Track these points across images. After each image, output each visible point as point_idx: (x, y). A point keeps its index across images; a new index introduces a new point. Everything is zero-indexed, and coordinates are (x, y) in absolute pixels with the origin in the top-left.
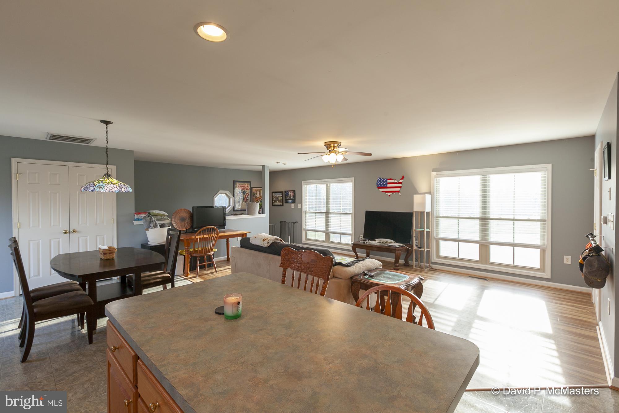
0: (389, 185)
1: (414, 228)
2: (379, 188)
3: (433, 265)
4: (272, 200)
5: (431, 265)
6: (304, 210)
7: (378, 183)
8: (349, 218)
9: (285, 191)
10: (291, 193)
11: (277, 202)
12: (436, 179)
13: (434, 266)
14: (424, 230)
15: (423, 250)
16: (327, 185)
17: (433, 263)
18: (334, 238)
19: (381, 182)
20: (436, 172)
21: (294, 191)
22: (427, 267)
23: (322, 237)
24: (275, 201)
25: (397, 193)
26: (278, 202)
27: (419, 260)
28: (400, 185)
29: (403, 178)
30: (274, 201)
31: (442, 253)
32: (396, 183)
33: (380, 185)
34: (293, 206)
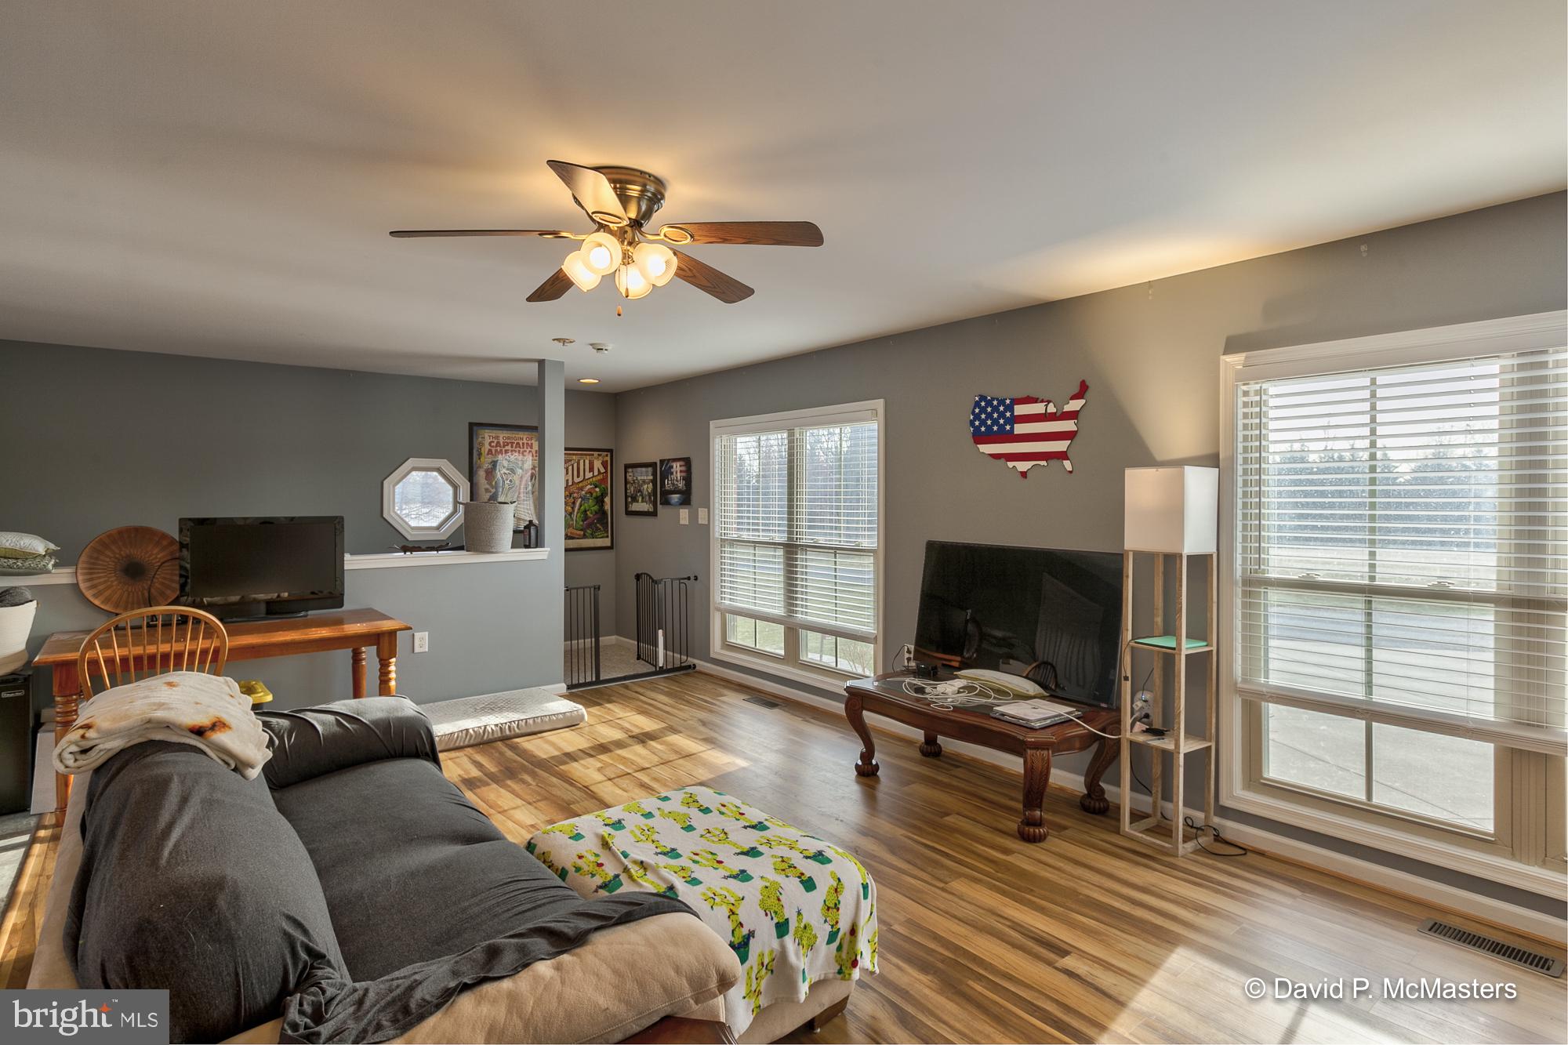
0: (1020, 429)
1: (1128, 635)
2: (979, 438)
3: (1230, 824)
4: (626, 493)
5: (1216, 820)
6: (717, 531)
7: (975, 420)
8: (866, 569)
9: (662, 461)
10: (679, 469)
11: (638, 502)
12: (1245, 388)
13: (1233, 829)
14: (1173, 644)
15: (1171, 747)
16: (791, 434)
17: (1225, 812)
18: (816, 651)
19: (989, 416)
20: (1244, 354)
21: (687, 462)
22: (1193, 830)
23: (773, 642)
24: (634, 499)
25: (1054, 463)
26: (642, 502)
27: (1157, 789)
28: (1068, 426)
29: (1082, 391)
30: (630, 500)
31: (1274, 771)
32: (1052, 417)
33: (983, 429)
34: (684, 514)
